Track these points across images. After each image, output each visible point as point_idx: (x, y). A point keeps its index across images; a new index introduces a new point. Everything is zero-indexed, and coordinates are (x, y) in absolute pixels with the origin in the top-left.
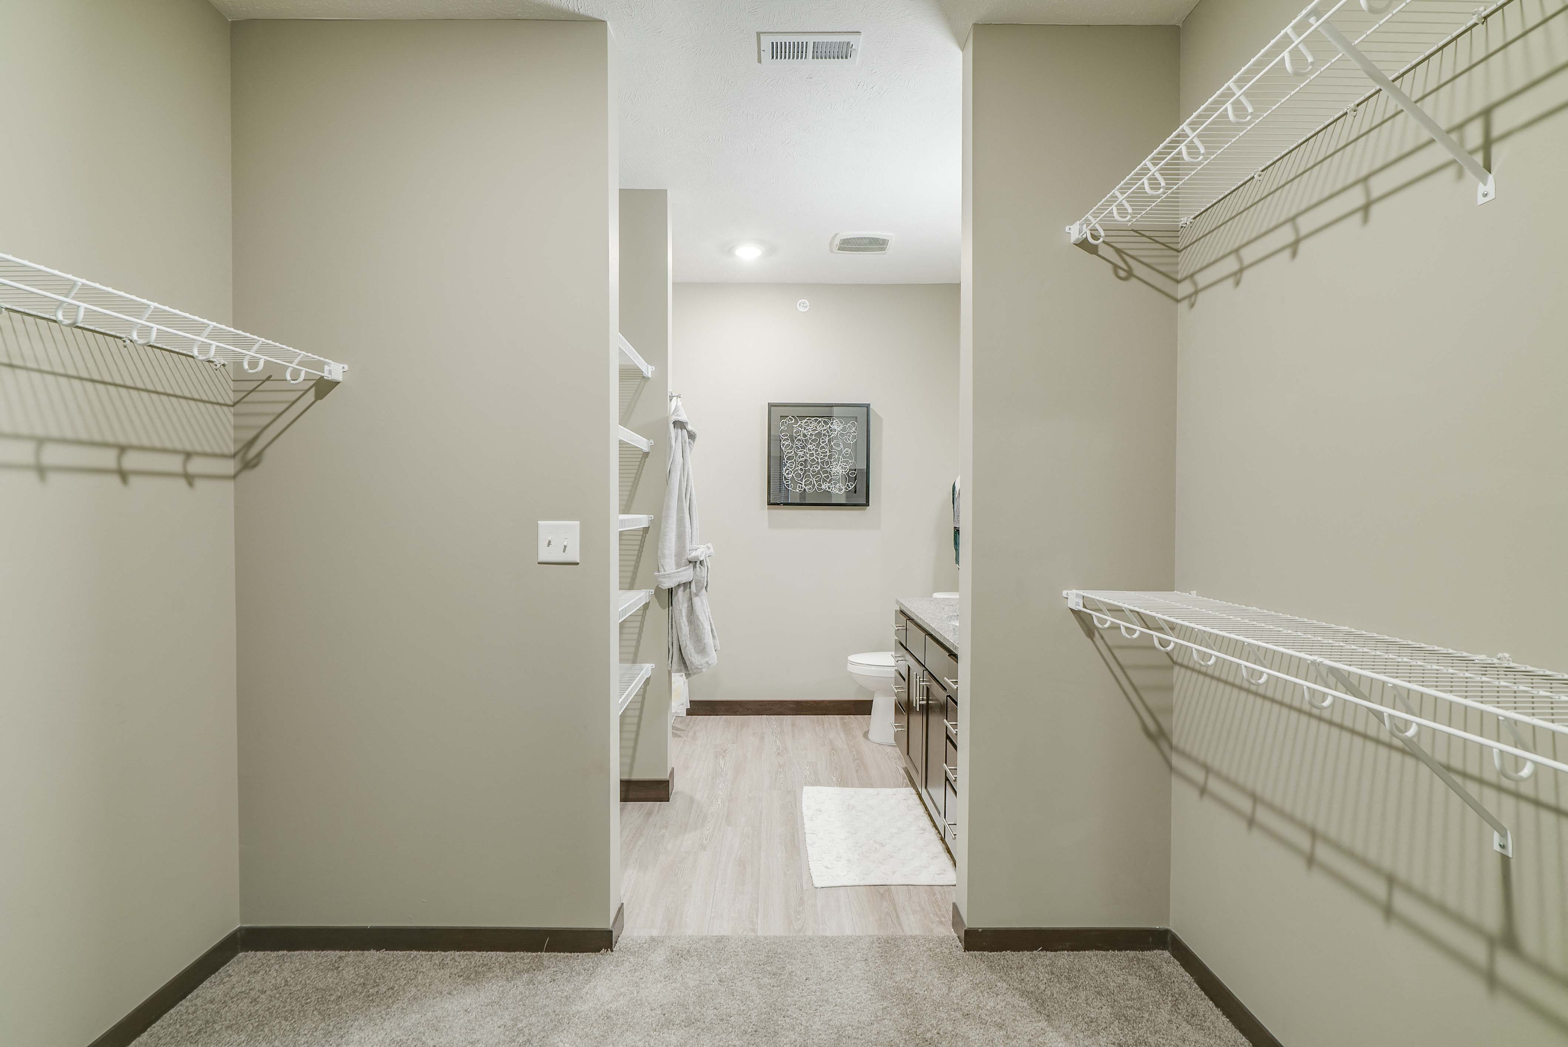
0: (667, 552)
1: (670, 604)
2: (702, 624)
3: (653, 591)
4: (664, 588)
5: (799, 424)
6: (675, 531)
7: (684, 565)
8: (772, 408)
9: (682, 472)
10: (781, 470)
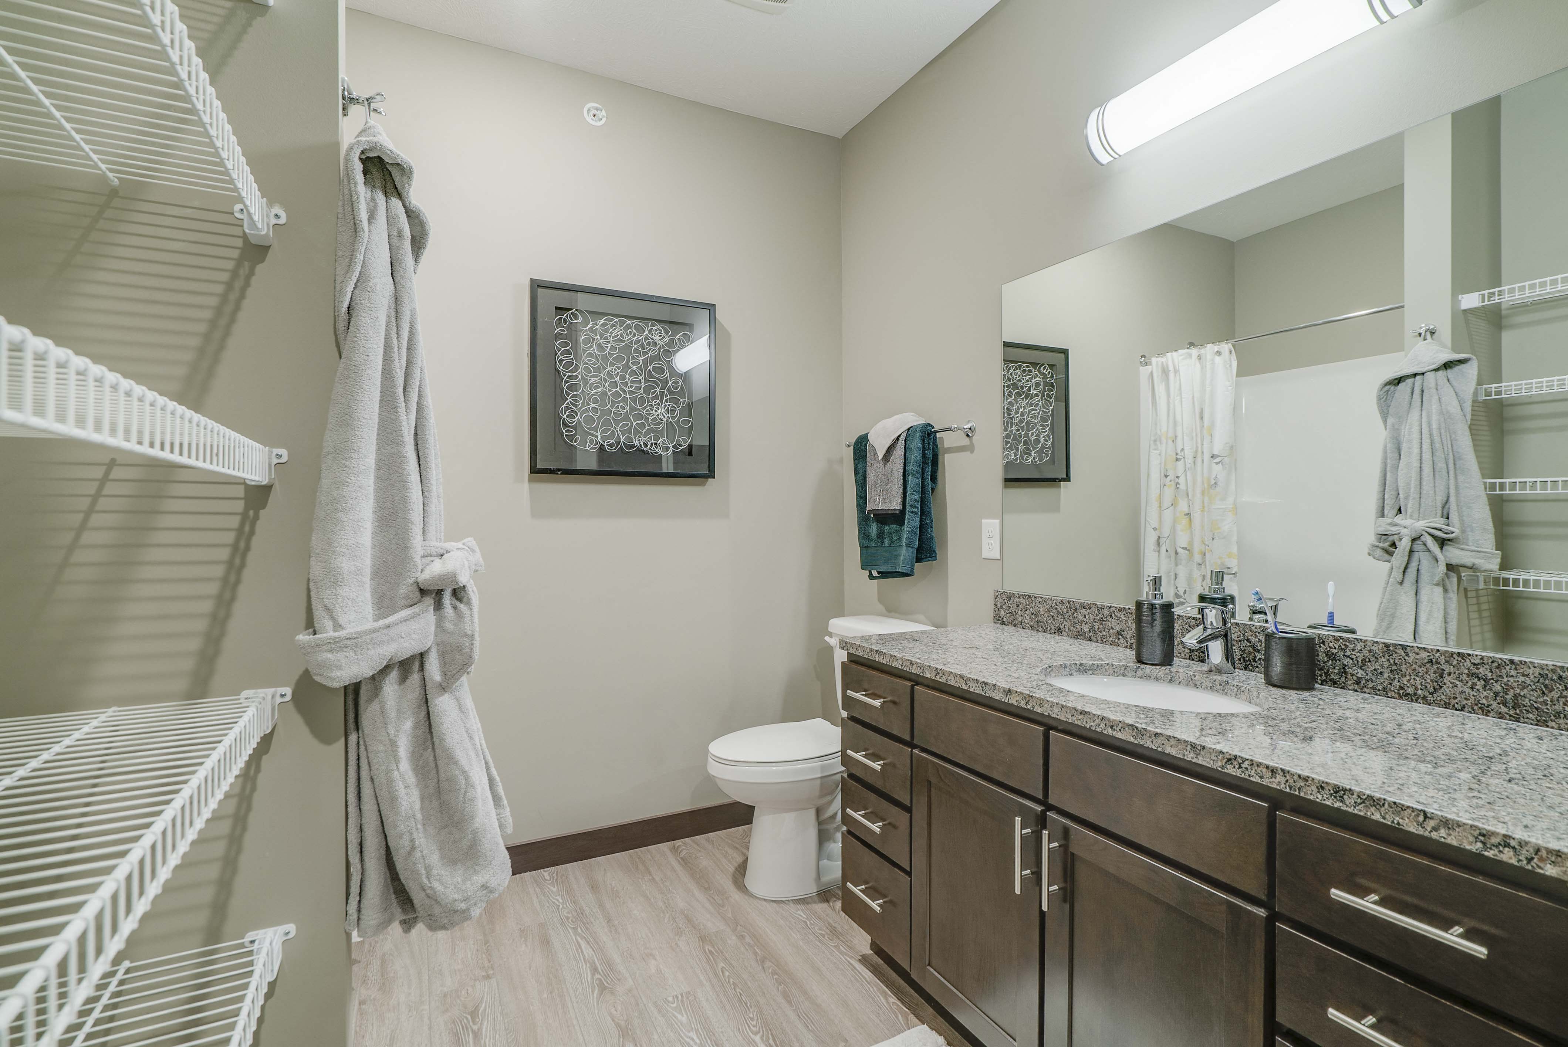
0: (345, 565)
1: (352, 725)
2: (464, 772)
3: (288, 691)
4: (330, 684)
5: (589, 326)
6: (371, 496)
7: (403, 602)
8: (539, 290)
9: (393, 320)
10: (556, 407)
